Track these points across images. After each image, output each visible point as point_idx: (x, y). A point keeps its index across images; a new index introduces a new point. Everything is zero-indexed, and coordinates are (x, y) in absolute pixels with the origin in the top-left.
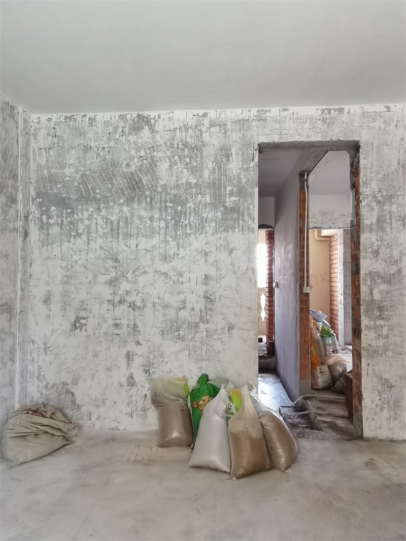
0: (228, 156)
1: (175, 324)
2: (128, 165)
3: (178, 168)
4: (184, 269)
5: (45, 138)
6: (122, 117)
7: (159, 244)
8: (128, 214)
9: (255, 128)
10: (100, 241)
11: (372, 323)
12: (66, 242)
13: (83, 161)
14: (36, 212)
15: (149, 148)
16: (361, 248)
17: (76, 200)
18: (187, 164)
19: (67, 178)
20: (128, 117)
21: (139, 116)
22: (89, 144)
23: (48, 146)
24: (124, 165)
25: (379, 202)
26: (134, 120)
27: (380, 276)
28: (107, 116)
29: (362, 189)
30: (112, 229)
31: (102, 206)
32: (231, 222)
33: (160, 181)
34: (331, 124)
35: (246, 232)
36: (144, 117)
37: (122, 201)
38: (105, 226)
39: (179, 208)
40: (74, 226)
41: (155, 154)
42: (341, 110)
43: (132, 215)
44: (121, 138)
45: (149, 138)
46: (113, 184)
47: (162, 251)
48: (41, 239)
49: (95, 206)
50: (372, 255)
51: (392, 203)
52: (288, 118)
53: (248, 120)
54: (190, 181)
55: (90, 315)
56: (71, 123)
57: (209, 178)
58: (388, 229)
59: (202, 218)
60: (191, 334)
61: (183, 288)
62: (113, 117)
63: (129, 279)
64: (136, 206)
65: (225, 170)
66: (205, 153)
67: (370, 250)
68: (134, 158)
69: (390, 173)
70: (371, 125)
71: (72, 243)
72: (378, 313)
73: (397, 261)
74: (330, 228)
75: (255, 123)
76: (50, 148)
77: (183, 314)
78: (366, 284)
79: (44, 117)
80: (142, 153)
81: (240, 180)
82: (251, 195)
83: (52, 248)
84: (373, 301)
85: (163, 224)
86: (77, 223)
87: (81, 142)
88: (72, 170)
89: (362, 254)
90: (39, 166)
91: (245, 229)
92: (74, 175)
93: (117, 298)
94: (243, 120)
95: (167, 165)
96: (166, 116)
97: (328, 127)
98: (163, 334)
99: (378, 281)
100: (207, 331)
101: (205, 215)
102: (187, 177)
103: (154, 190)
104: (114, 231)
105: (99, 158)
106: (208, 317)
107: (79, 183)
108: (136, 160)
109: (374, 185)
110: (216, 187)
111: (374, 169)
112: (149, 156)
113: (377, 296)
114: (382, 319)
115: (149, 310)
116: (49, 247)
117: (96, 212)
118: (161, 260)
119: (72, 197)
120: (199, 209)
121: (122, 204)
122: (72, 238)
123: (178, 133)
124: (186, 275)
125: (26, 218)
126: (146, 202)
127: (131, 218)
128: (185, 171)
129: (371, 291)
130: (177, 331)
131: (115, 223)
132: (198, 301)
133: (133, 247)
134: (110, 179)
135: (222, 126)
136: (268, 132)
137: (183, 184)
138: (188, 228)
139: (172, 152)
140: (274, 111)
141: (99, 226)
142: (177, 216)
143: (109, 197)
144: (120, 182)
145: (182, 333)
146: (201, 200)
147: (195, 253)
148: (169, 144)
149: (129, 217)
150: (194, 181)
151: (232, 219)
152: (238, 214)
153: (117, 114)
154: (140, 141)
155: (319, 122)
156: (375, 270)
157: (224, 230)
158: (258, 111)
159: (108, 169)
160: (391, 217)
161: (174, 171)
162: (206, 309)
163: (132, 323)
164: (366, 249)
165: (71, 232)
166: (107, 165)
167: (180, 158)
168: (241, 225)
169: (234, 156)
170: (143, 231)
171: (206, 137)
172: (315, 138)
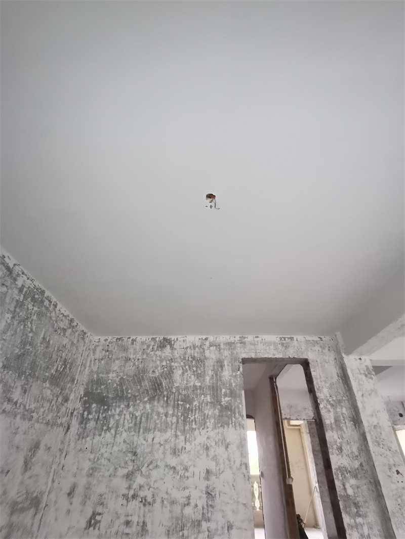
0: (222, 366)
1: (180, 522)
2: (154, 372)
3: (188, 375)
4: (190, 463)
5: (101, 352)
6: (153, 339)
7: (170, 438)
8: (149, 411)
9: (239, 348)
10: (125, 435)
11: (352, 521)
12: (98, 436)
13: (123, 368)
14: (81, 408)
15: (169, 360)
16: (328, 445)
17: (113, 398)
18: (194, 372)
19: (110, 381)
20: (157, 339)
21: (164, 339)
22: (129, 356)
23: (101, 358)
24: (151, 372)
25: (332, 405)
26: (161, 341)
27: (348, 471)
28: (144, 338)
29: (318, 394)
30: (135, 424)
31: (131, 403)
32: (226, 419)
33: (175, 384)
34: (287, 347)
35: (238, 428)
36: (167, 339)
37: (146, 399)
38: (130, 421)
39: (188, 406)
40: (106, 421)
41: (173, 364)
42: (292, 339)
43: (153, 411)
44: (151, 353)
45: (169, 353)
46: (141, 386)
47: (172, 445)
48: (79, 433)
49: (126, 403)
50: (337, 451)
51: (342, 406)
52: (259, 342)
53: (234, 343)
54: (196, 384)
55: (106, 510)
56: (120, 342)
57: (209, 382)
58: (344, 428)
59: (205, 415)
60: (194, 534)
61: (188, 482)
62: (147, 339)
63: (144, 473)
64: (156, 403)
65: (220, 377)
66: (206, 364)
67: (335, 447)
68: (158, 366)
69: (334, 382)
70: (313, 348)
71: (102, 436)
72: (356, 510)
73: (357, 456)
74: (297, 419)
75: (239, 345)
76: (102, 359)
77: (188, 511)
78: (338, 479)
79: (102, 339)
80: (164, 363)
81: (231, 384)
82: (240, 396)
83: (86, 441)
84: (348, 496)
85: (175, 420)
86: (110, 418)
87: (124, 355)
88: (114, 375)
89: (330, 450)
90: (92, 372)
91: (237, 424)
92: (115, 379)
93: (132, 493)
94: (231, 343)
95: (180, 372)
96: (182, 339)
97: (286, 349)
98: (168, 534)
99: (347, 475)
100: (209, 531)
101: (206, 412)
102: (194, 381)
103: (170, 391)
104: (137, 426)
105: (134, 367)
106: (209, 515)
107: (117, 385)
108: (159, 368)
109: (325, 391)
110: (214, 390)
111: (323, 379)
112: (168, 365)
113: (350, 492)
114: (360, 516)
115: (157, 505)
116: (84, 440)
117: (126, 409)
118: (171, 454)
119: (110, 396)
120: (202, 406)
121: (145, 402)
122: (103, 432)
123: (189, 350)
124: (191, 470)
125: (72, 413)
126: (164, 401)
127: (151, 414)
128: (193, 376)
129: (344, 486)
130: (181, 531)
131: (139, 418)
132: (200, 497)
133: (150, 441)
134: (140, 382)
135: (218, 346)
136: (248, 351)
137: (190, 386)
138: (194, 423)
139: (184, 363)
140: (250, 338)
141: (126, 421)
142: (186, 412)
143: (137, 396)
144: (146, 384)
145: (186, 532)
146: (203, 400)
147: (198, 448)
148: (182, 357)
149: (150, 413)
150: (199, 384)
151: (226, 416)
152: (231, 411)
153: (151, 337)
154: (163, 355)
155: (279, 346)
156: (342, 466)
157: (221, 426)
158: (240, 337)
159: (140, 374)
160: (344, 417)
161: (185, 377)
162: (207, 505)
163: (141, 520)
164: (332, 446)
165: (103, 426)
166: (139, 371)
167: (189, 367)
168: (234, 421)
169: (226, 367)
170: (159, 426)
171: (207, 353)
172: (279, 356)
